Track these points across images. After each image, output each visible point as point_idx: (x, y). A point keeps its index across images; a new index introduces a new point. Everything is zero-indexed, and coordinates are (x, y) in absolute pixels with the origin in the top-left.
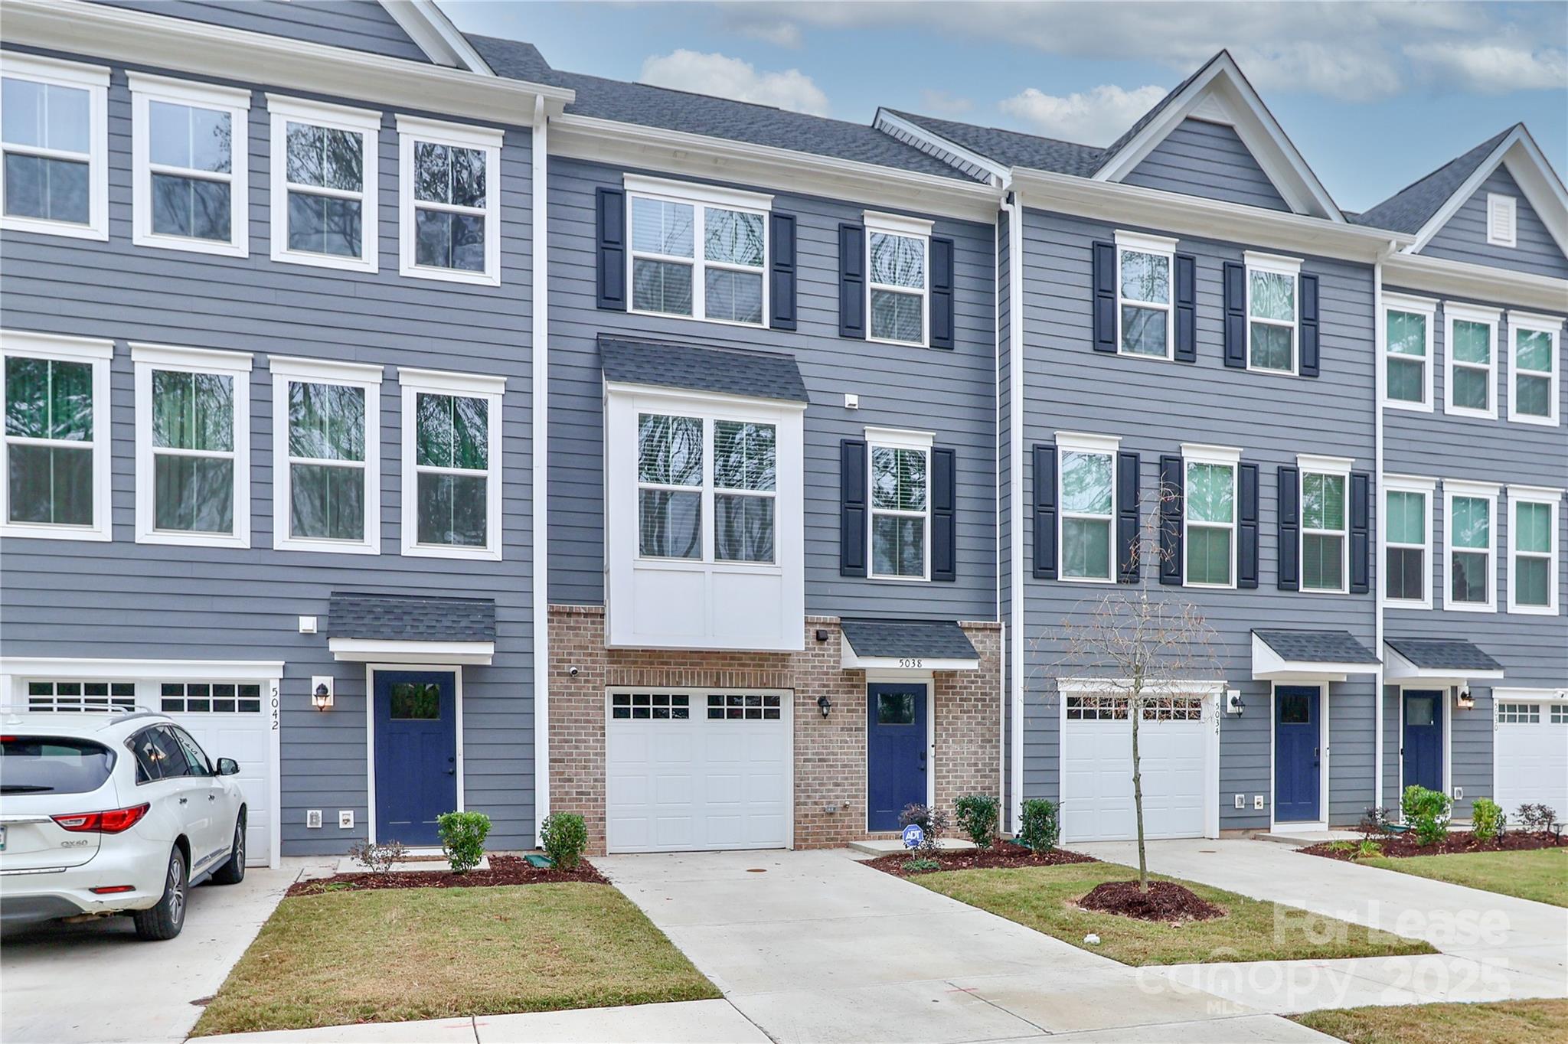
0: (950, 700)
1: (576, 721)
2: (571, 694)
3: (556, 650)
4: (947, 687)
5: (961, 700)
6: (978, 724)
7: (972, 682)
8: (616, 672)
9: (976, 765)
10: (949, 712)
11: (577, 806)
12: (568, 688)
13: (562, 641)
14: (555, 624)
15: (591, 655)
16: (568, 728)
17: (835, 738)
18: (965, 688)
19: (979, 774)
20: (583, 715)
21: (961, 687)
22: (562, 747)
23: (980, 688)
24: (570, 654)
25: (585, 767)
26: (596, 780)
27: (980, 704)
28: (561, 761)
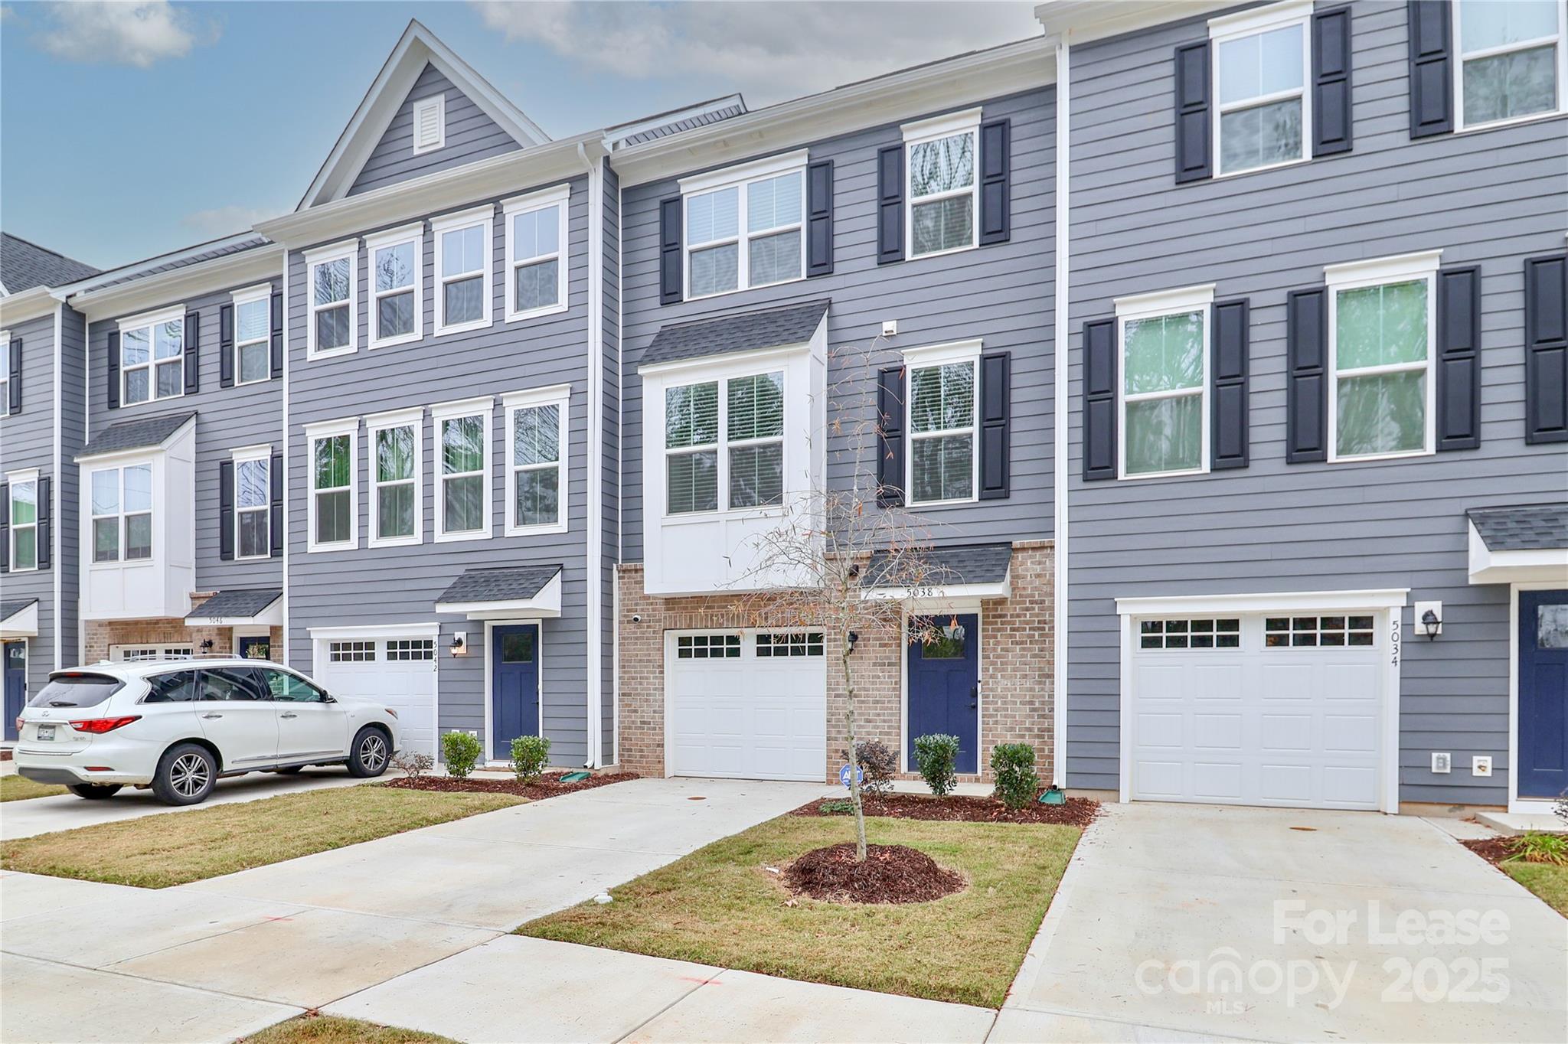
0: (999, 630)
1: (640, 661)
2: (636, 638)
3: (626, 602)
4: (994, 617)
5: (1012, 629)
6: (1034, 656)
7: (1027, 609)
8: (670, 617)
9: (1031, 703)
10: (997, 643)
11: (641, 733)
12: (635, 633)
13: (631, 594)
14: (626, 580)
15: (652, 604)
16: (635, 667)
17: (867, 673)
18: (1018, 616)
19: (1036, 714)
20: (646, 655)
21: (1012, 616)
22: (630, 684)
23: (1037, 615)
24: (637, 604)
25: (647, 701)
26: (655, 712)
27: (1037, 634)
28: (629, 695)
